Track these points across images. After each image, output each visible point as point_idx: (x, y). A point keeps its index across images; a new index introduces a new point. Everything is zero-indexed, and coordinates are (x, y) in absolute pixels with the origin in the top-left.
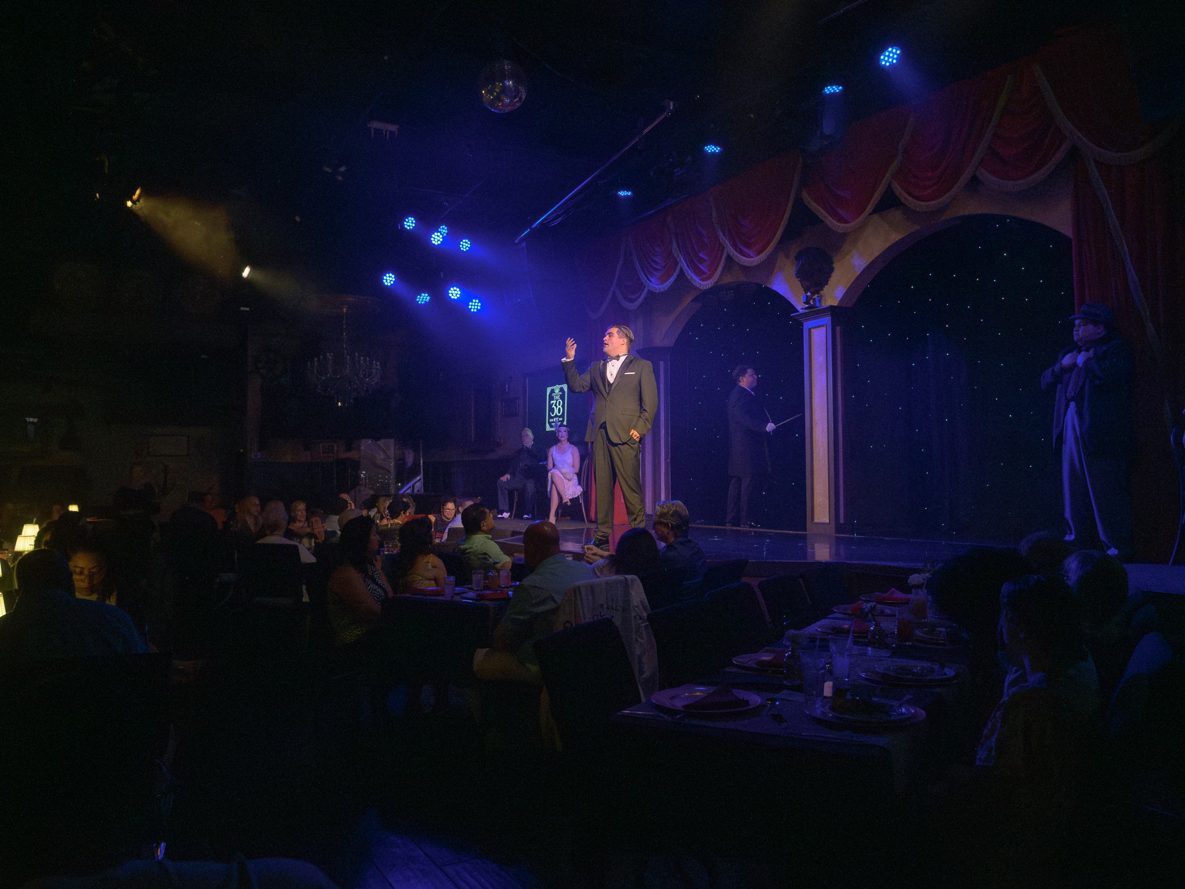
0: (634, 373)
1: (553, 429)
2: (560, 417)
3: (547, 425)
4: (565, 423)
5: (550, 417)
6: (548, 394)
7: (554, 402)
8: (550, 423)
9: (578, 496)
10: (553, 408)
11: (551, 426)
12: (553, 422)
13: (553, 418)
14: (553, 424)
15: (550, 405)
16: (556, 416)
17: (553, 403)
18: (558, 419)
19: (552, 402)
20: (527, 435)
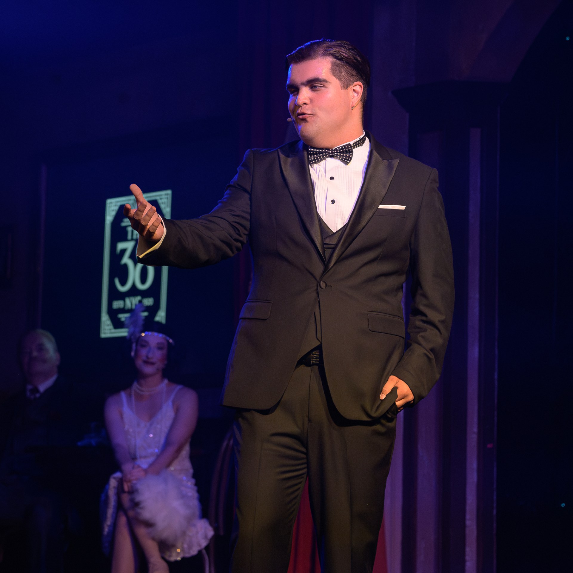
0: (403, 207)
1: (123, 333)
2: (144, 294)
3: (105, 318)
4: (161, 316)
5: (114, 295)
6: (109, 218)
7: (129, 246)
8: (113, 314)
9: (200, 552)
10: (126, 266)
11: (117, 324)
12: (123, 310)
13: (122, 296)
14: (123, 317)
15: (116, 257)
16: (134, 291)
17: (123, 251)
18: (140, 302)
19: (121, 246)
20: (41, 348)
